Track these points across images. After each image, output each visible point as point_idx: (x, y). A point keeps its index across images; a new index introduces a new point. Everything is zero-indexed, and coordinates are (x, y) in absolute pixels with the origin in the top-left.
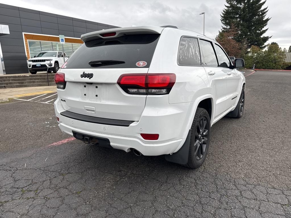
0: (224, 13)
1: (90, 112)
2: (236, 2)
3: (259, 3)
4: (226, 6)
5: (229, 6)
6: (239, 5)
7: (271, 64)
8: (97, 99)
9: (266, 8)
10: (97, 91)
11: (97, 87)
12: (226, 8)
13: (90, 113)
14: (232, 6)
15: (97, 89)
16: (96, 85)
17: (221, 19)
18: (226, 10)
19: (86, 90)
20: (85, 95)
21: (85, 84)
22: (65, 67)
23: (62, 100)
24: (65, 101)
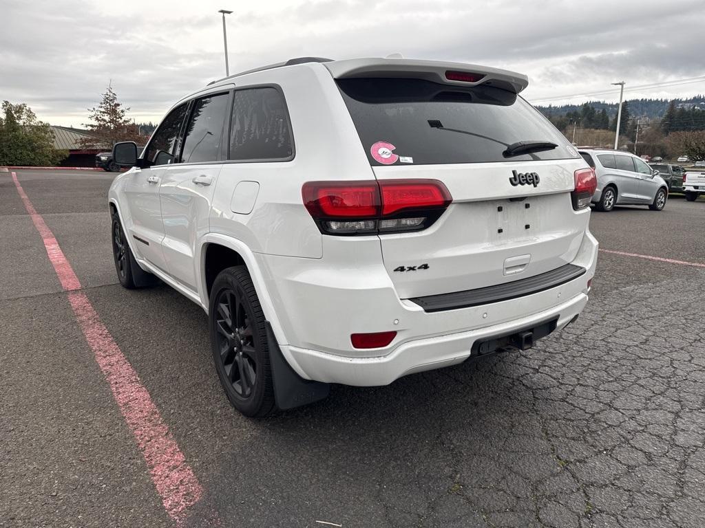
1: (514, 271)
7: (25, 152)
8: (528, 234)
10: (527, 216)
11: (529, 204)
13: (512, 274)
16: (526, 201)
19: (500, 220)
20: (500, 231)
21: (500, 204)
22: (402, 159)
23: (402, 269)
24: (426, 267)
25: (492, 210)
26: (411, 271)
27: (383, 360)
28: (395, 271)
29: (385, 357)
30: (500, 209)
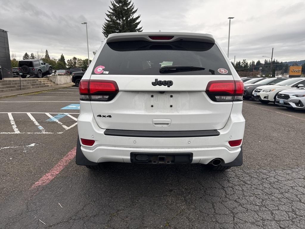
0: (105, 26)
2: (115, 17)
3: (136, 22)
4: (107, 20)
5: (110, 20)
6: (118, 21)
8: (172, 109)
9: (141, 28)
10: (172, 101)
11: (171, 96)
12: (107, 22)
14: (112, 20)
15: (172, 98)
16: (171, 94)
17: (103, 32)
18: (107, 23)
19: (153, 101)
20: (152, 106)
21: (152, 94)
22: (105, 72)
23: (100, 116)
24: (110, 116)
25: (148, 96)
26: (104, 117)
27: (91, 151)
28: (97, 116)
29: (92, 150)
30: (152, 96)
